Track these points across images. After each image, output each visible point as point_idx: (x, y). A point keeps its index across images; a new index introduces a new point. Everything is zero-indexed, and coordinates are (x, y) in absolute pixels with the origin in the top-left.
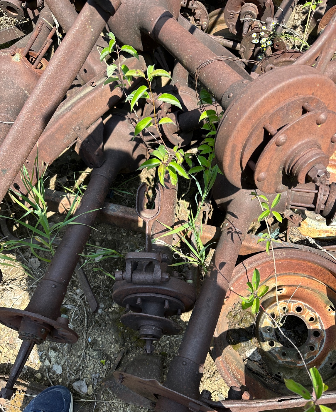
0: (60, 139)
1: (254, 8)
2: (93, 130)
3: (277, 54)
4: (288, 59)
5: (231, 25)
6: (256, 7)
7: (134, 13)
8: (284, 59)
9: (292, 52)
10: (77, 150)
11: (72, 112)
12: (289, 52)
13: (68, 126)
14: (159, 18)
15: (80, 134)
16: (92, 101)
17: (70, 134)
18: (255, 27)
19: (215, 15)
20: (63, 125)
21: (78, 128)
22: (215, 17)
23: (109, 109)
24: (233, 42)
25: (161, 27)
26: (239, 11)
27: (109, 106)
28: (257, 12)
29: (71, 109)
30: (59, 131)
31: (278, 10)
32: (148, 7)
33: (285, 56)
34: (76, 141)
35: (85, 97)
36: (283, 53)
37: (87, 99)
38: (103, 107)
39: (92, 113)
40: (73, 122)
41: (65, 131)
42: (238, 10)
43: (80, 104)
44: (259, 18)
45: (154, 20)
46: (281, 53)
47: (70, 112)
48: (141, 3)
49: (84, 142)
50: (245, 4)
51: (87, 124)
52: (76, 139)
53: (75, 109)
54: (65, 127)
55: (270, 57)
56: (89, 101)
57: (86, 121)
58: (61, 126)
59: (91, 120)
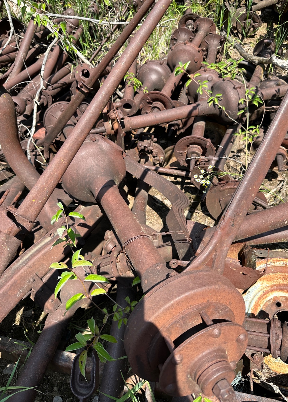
0: (13, 295)
1: (197, 149)
2: (48, 279)
3: (222, 184)
4: (232, 187)
5: (181, 161)
6: (199, 147)
7: (84, 180)
8: (228, 187)
9: (235, 182)
10: (32, 298)
11: (27, 266)
12: (232, 182)
13: (22, 281)
14: (101, 188)
15: (34, 285)
16: (47, 253)
17: (24, 287)
18: (202, 161)
19: (170, 150)
20: (17, 281)
21: (32, 280)
22: (171, 151)
23: (64, 256)
24: (185, 172)
25: (102, 197)
26: (187, 151)
27: (65, 254)
28: (201, 151)
29: (27, 263)
30: (12, 287)
31: (219, 148)
32: (94, 177)
33: (229, 185)
34: (30, 292)
35: (41, 250)
36: (227, 182)
37: (43, 252)
38: (58, 256)
39: (47, 263)
40: (28, 275)
41: (19, 285)
42: (185, 150)
43: (36, 258)
44: (204, 154)
45: (98, 190)
46: (225, 182)
47: (25, 267)
48: (89, 174)
49: (38, 292)
50: (190, 146)
51: (42, 274)
52: (31, 290)
53: (30, 263)
54: (19, 282)
55: (217, 185)
56: (44, 254)
57: (41, 272)
58: (15, 282)
59: (46, 270)
